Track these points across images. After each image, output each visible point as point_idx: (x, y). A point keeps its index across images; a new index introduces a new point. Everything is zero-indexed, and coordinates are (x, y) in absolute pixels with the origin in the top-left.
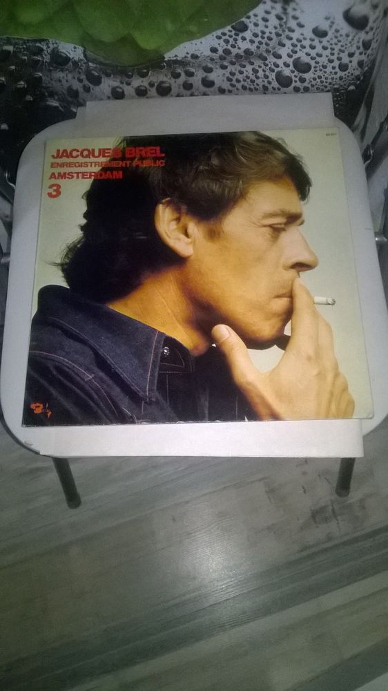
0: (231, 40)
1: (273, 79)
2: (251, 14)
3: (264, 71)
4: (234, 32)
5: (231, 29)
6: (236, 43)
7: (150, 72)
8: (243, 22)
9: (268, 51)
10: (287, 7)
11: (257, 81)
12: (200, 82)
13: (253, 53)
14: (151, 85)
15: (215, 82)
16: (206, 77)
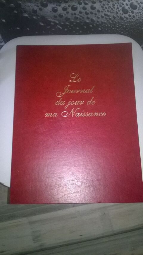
12: (90, 7)
16: (93, 5)
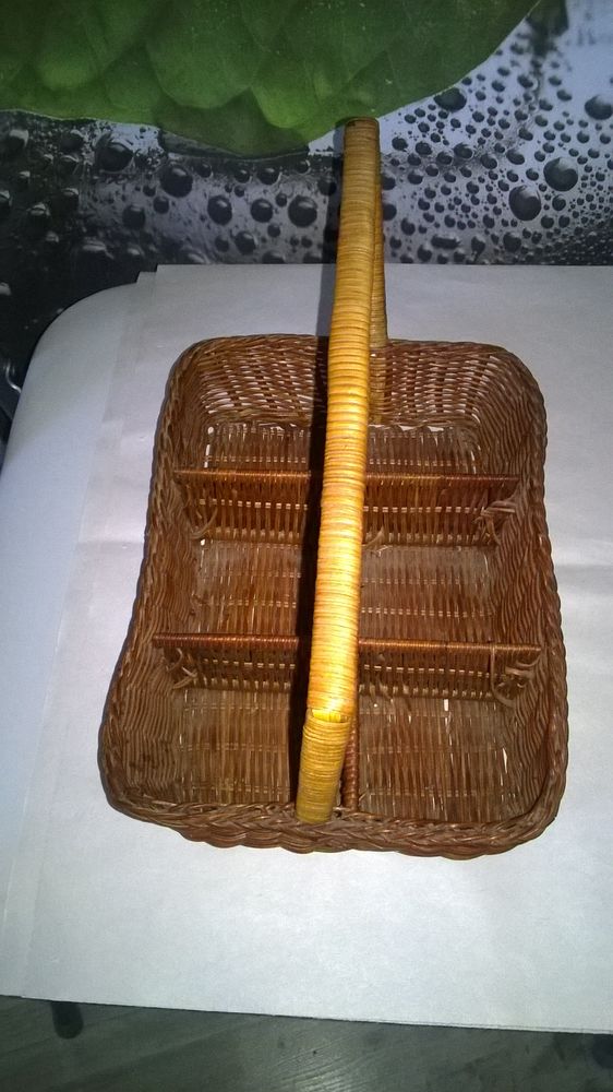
0: (433, 125)
1: (504, 205)
2: (473, 75)
3: (489, 189)
4: (438, 110)
5: (434, 104)
6: (442, 133)
7: (281, 174)
8: (457, 91)
9: (498, 149)
10: (540, 60)
11: (475, 209)
13: (469, 153)
14: (281, 201)
15: (398, 208)
16: (382, 197)
